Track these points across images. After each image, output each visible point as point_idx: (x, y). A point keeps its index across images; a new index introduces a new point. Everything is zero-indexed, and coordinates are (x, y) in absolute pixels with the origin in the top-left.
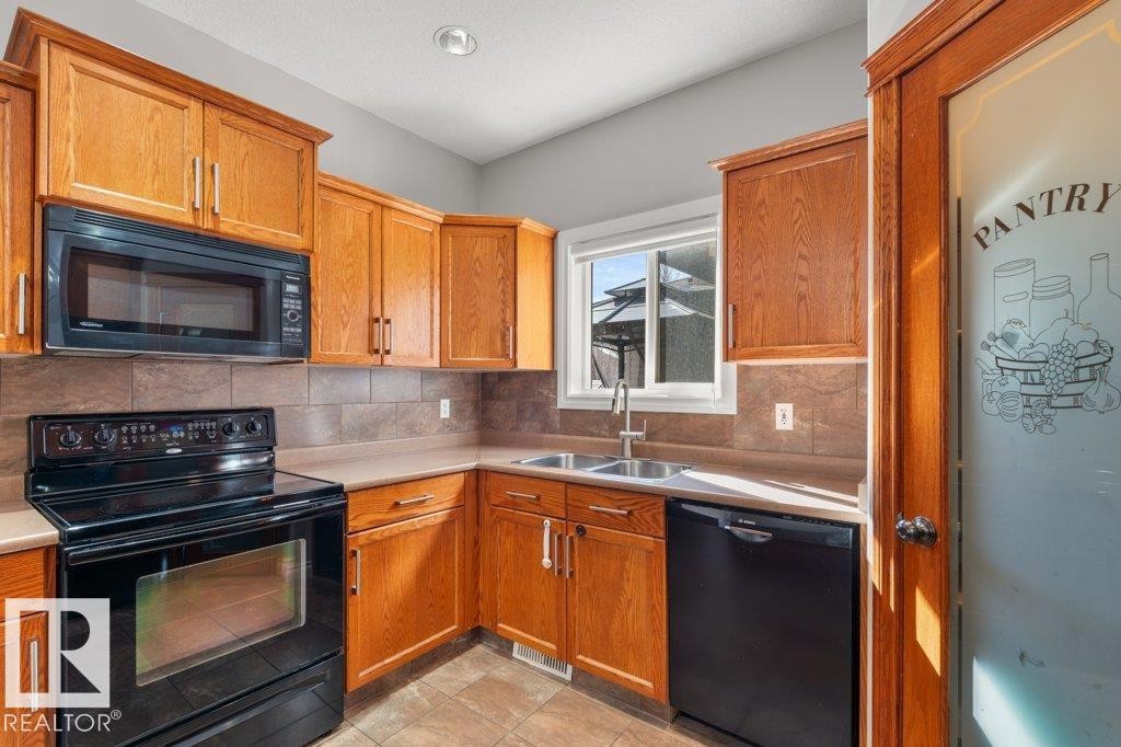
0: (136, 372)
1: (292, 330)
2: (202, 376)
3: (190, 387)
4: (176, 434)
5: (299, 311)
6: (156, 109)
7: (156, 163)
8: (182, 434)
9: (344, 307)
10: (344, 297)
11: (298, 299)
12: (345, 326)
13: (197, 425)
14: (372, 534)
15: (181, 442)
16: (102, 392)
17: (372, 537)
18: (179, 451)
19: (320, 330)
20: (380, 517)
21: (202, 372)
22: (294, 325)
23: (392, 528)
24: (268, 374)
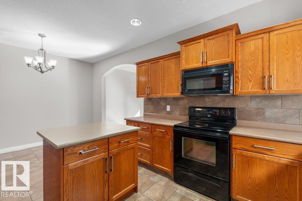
0: (206, 98)
1: (226, 86)
2: (218, 99)
3: (216, 102)
4: (210, 112)
5: (228, 80)
6: (196, 45)
7: (196, 57)
8: (211, 113)
9: (250, 75)
10: (250, 72)
11: (228, 77)
12: (250, 81)
13: (214, 111)
14: (242, 152)
15: (211, 114)
16: (200, 103)
17: (242, 153)
18: (210, 116)
19: (240, 84)
20: (246, 147)
21: (218, 98)
22: (226, 85)
23: (248, 153)
24: (236, 98)
